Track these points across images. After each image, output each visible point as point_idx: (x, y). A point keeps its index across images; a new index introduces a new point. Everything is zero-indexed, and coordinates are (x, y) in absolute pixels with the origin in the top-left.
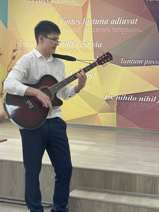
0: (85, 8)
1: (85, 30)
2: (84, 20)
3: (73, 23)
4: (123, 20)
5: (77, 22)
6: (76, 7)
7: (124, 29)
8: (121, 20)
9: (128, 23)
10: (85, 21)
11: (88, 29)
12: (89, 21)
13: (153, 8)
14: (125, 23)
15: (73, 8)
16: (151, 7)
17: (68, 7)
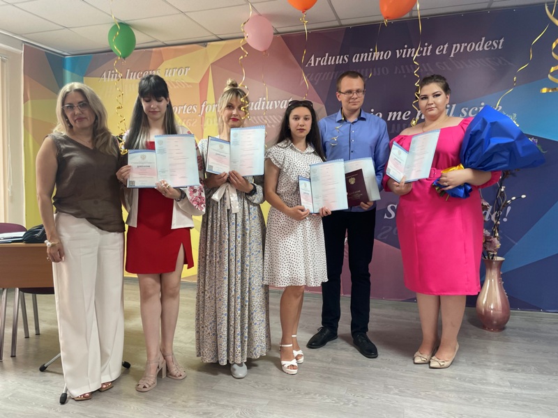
0: (203, 85)
1: (206, 124)
2: (203, 106)
3: (186, 111)
4: (268, 103)
5: (192, 110)
6: (189, 84)
7: (270, 119)
8: (264, 103)
9: (276, 107)
10: (205, 107)
11: (211, 122)
12: (211, 106)
13: (317, 78)
14: (271, 108)
15: (184, 86)
16: (314, 77)
17: (176, 85)
